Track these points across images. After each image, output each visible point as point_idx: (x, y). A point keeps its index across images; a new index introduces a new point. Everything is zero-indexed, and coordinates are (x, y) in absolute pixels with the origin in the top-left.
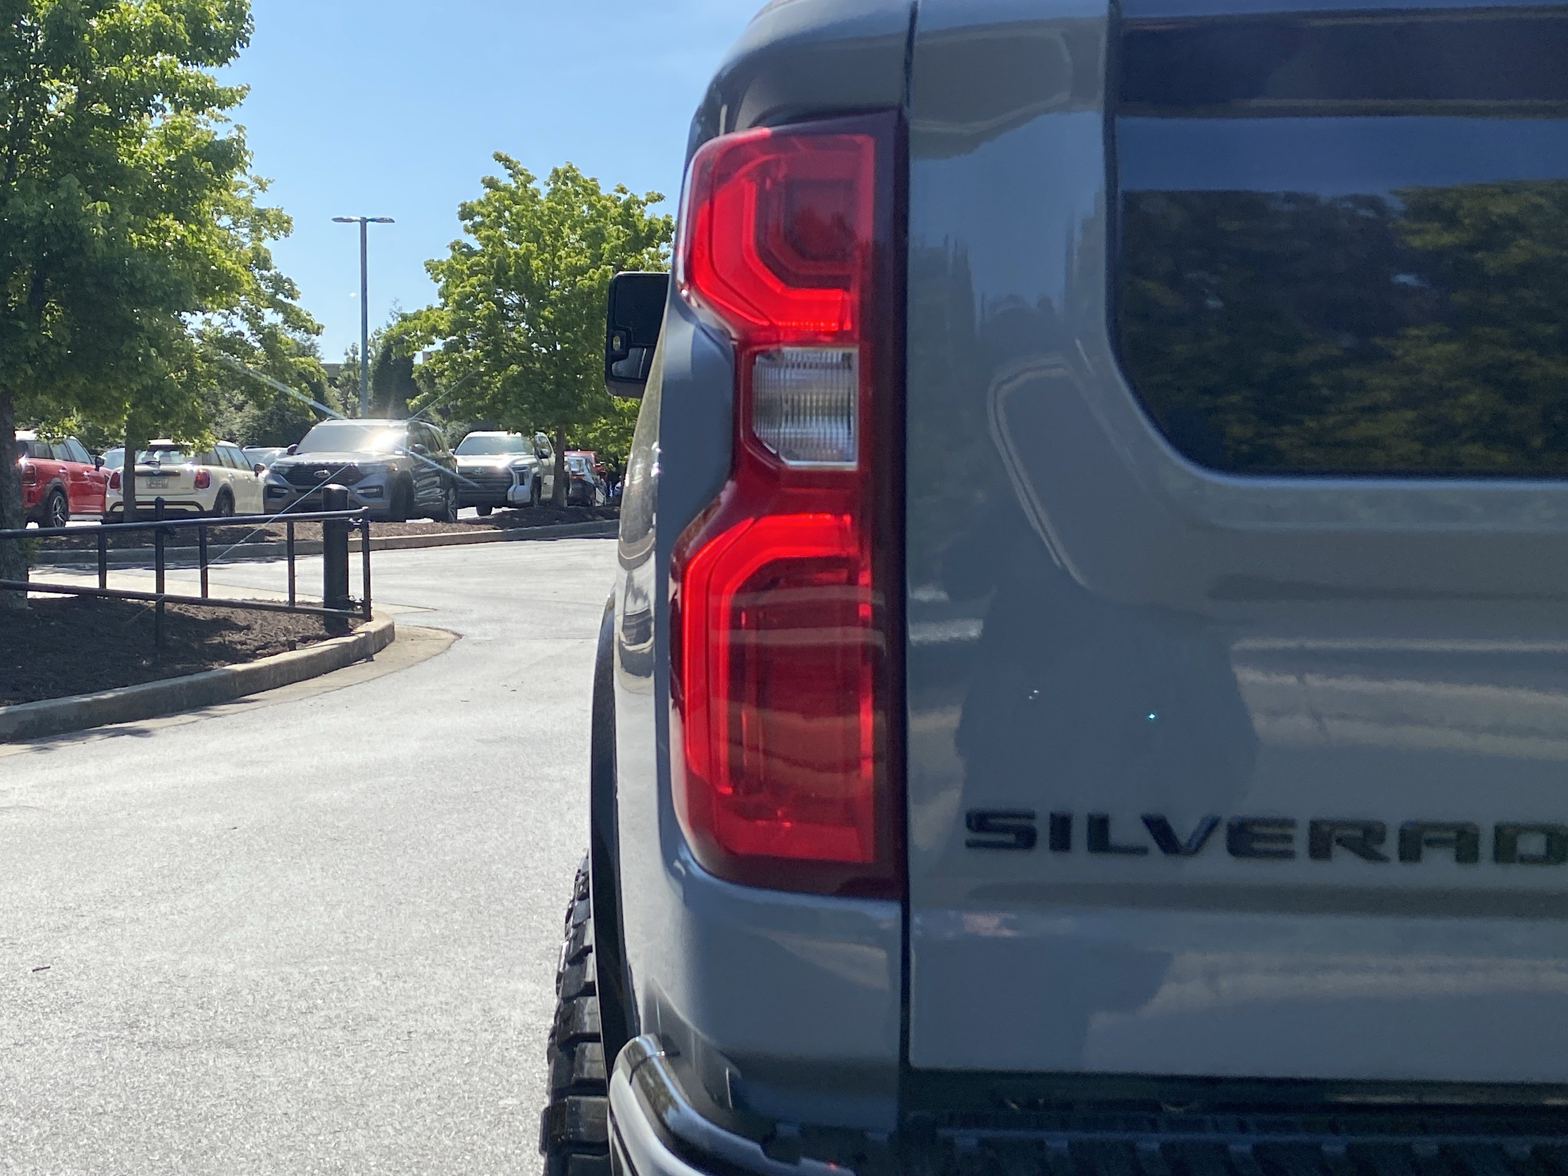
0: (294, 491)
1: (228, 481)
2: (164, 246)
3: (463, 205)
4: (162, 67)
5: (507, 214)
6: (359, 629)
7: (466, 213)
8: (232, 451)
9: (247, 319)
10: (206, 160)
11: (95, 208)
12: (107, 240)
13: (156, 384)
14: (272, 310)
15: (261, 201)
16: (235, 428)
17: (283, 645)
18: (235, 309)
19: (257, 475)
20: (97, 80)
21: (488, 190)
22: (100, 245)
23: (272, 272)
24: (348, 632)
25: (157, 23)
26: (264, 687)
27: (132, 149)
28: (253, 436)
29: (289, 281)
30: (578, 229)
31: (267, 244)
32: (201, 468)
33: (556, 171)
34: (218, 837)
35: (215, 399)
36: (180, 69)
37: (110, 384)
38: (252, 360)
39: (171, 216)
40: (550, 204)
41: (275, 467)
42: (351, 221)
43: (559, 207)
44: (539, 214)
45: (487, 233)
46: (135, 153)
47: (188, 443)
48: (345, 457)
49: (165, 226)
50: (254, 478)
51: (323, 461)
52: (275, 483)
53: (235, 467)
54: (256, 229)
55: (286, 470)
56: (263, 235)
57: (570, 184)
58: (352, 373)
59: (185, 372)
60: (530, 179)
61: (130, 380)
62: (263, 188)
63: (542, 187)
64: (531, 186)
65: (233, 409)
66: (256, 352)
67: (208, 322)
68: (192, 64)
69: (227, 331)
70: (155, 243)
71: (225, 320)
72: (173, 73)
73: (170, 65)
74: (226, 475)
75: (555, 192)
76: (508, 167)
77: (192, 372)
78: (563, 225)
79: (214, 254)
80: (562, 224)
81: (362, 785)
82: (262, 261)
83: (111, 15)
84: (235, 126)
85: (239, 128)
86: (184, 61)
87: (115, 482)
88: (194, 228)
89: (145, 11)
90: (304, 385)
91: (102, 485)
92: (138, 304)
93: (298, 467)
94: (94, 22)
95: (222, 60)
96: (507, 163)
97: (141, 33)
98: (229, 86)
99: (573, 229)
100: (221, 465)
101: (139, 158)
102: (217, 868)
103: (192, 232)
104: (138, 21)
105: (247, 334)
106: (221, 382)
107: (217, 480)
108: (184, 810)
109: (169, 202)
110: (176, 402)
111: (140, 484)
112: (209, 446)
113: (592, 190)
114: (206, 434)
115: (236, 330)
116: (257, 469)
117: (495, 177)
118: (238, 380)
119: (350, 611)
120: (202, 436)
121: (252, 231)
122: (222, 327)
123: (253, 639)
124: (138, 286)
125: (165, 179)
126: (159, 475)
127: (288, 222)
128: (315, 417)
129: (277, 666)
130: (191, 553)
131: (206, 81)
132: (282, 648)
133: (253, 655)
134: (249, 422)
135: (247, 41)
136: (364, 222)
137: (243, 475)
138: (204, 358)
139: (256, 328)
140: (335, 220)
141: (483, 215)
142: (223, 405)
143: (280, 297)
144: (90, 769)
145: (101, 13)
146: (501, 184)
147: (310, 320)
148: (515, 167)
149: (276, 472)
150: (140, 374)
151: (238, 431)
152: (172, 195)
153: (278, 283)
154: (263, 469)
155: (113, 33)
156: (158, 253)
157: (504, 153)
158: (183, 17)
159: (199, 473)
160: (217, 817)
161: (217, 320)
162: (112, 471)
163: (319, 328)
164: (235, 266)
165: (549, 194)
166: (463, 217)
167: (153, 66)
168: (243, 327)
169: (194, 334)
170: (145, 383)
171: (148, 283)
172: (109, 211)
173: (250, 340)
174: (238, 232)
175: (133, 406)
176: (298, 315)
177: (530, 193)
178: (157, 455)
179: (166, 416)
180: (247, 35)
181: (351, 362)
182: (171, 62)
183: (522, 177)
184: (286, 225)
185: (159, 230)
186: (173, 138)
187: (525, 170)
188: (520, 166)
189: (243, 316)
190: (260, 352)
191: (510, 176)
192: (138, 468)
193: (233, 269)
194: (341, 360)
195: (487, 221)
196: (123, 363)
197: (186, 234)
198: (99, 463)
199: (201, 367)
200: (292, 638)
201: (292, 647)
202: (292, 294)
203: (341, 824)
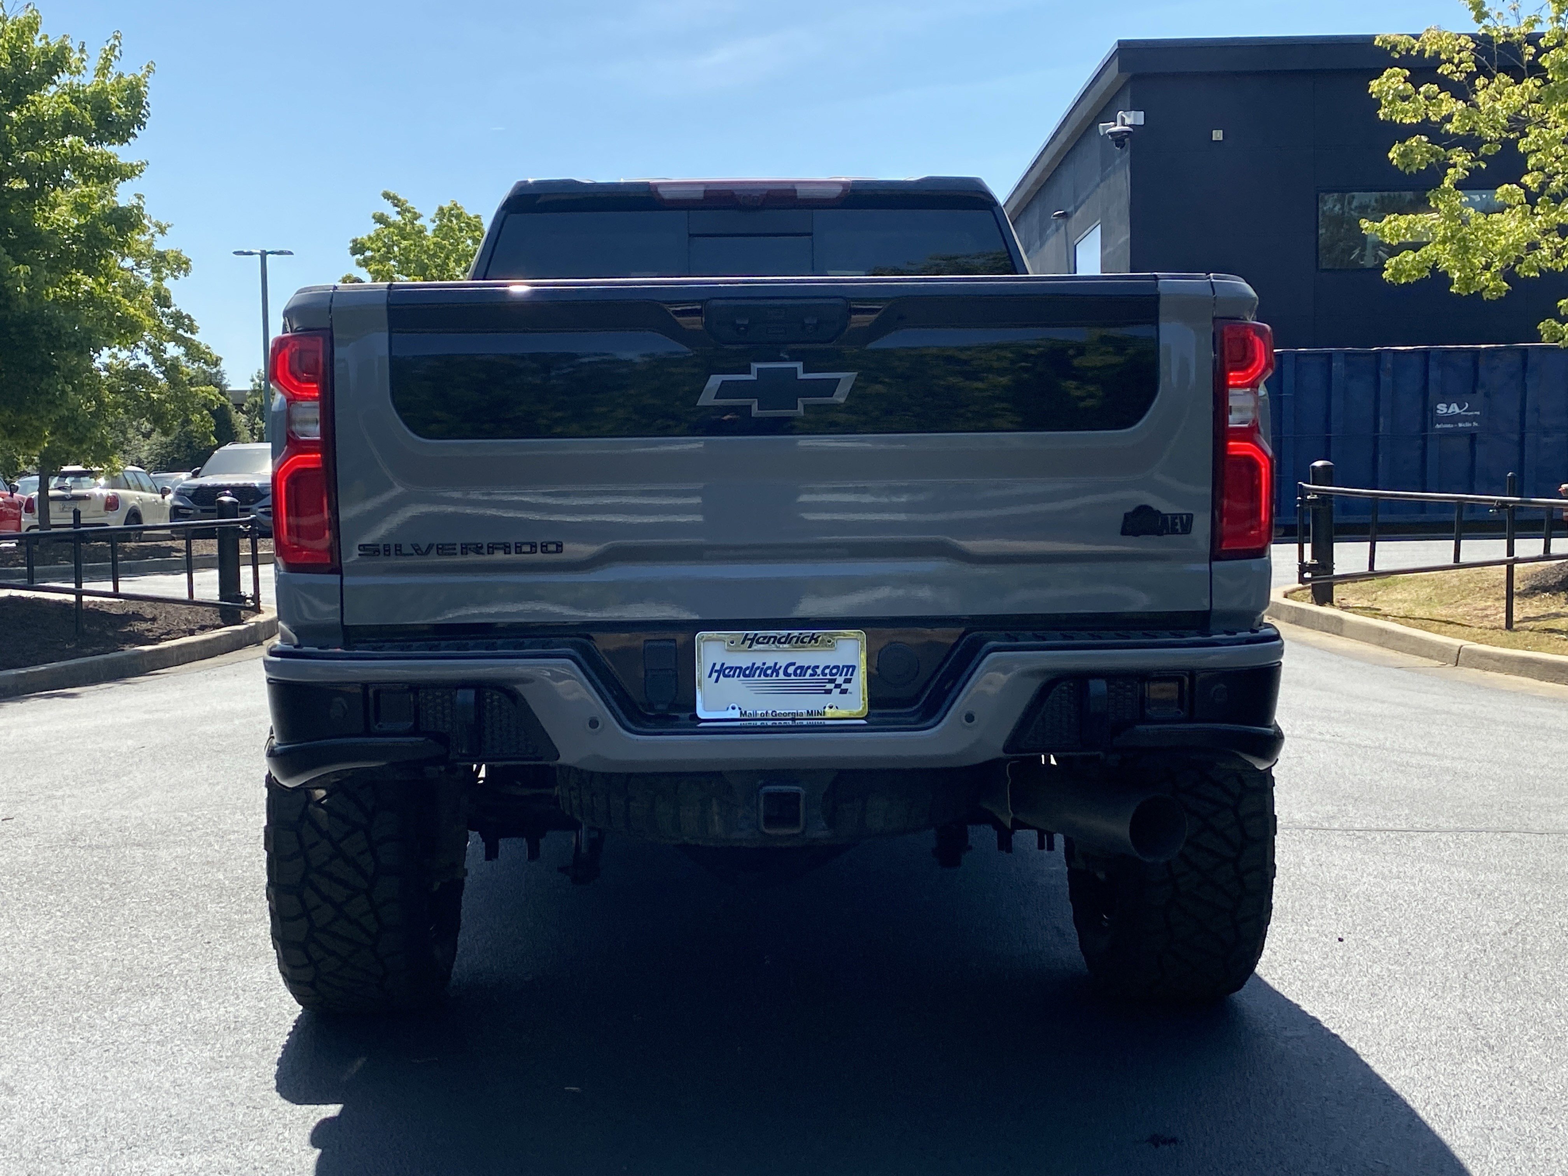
0: (199, 511)
1: (136, 503)
2: (76, 296)
3: (355, 241)
4: (71, 147)
5: (396, 249)
6: (251, 620)
7: (357, 248)
8: (139, 475)
9: (150, 353)
10: (110, 224)
11: (18, 270)
12: (28, 296)
13: (71, 415)
14: (173, 343)
15: (161, 245)
16: (143, 456)
17: (184, 632)
18: (139, 343)
19: (163, 497)
20: (16, 160)
21: (378, 226)
22: (24, 301)
23: (173, 309)
24: (240, 622)
25: (67, 113)
26: (169, 664)
27: (47, 215)
28: (161, 463)
29: (188, 317)
30: (463, 262)
31: (168, 283)
32: (110, 492)
33: (441, 209)
34: (131, 752)
35: (123, 428)
36: (87, 149)
37: (31, 415)
38: (157, 390)
39: (81, 271)
40: (435, 239)
41: (180, 489)
42: (251, 254)
43: (444, 242)
44: (426, 248)
45: (376, 268)
46: (49, 218)
47: (97, 469)
48: (247, 478)
49: (77, 279)
50: (161, 500)
51: (225, 482)
52: (181, 504)
53: (143, 490)
54: (156, 270)
55: (191, 492)
56: (164, 275)
57: (455, 222)
58: (258, 399)
59: (94, 403)
60: (416, 217)
61: (49, 411)
62: (162, 232)
63: (428, 224)
64: (418, 223)
65: (140, 437)
66: (160, 383)
67: (114, 356)
68: (97, 144)
69: (132, 363)
70: (68, 294)
71: (130, 354)
72: (81, 151)
73: (79, 145)
74: (133, 497)
75: (440, 228)
76: (396, 205)
77: (100, 403)
78: (449, 259)
79: (119, 302)
80: (447, 257)
81: (244, 721)
82: (163, 300)
83: (28, 109)
84: (135, 195)
85: (139, 197)
86: (90, 142)
87: (29, 506)
88: (102, 280)
89: (57, 103)
90: (205, 412)
91: (17, 511)
92: (54, 348)
93: (201, 488)
94: (14, 114)
95: (123, 140)
96: (396, 201)
97: (53, 121)
98: (129, 162)
99: (458, 262)
100: (129, 488)
101: (53, 222)
102: (130, 768)
103: (100, 284)
104: (50, 112)
105: (151, 366)
106: (127, 412)
107: (125, 503)
108: (104, 739)
109: (79, 260)
110: (89, 430)
111: (54, 507)
112: (118, 470)
113: (475, 226)
114: (114, 460)
115: (141, 362)
116: (164, 492)
117: (385, 214)
118: (144, 408)
119: (242, 605)
120: (111, 461)
121: (153, 271)
122: (128, 360)
123: (158, 628)
124: (54, 334)
125: (76, 240)
126: (70, 499)
127: (186, 263)
128: (216, 442)
129: (179, 647)
130: (102, 569)
131: (110, 157)
132: (183, 634)
133: (158, 640)
134: (157, 449)
135: (144, 124)
136: (264, 255)
137: (151, 498)
138: (111, 389)
139: (159, 361)
140: (235, 253)
141: (373, 250)
142: (131, 433)
143: (180, 331)
144: (29, 718)
145: (19, 107)
146: (391, 220)
147: (208, 353)
148: (403, 204)
149: (180, 494)
150: (57, 406)
151: (147, 458)
152: (82, 254)
153: (178, 318)
154: (169, 492)
155: (30, 122)
156: (71, 304)
157: (392, 192)
158: (89, 107)
159: (108, 497)
160: (130, 742)
161: (124, 355)
162: (26, 497)
163: (217, 360)
164: (137, 313)
165: (434, 231)
166: (354, 251)
167: (64, 146)
168: (148, 360)
169: (102, 367)
170: (61, 414)
171: (63, 332)
172: (30, 273)
173: (154, 371)
174: (141, 273)
175: (51, 434)
176: (197, 347)
177: (416, 229)
178: (68, 481)
179: (80, 441)
180: (144, 119)
181: (258, 388)
182: (79, 142)
183: (409, 215)
184: (184, 266)
185: (71, 283)
186: (82, 205)
187: (413, 208)
188: (408, 205)
189: (146, 350)
190: (163, 382)
191: (398, 213)
192: (51, 493)
193: (135, 315)
194: (248, 386)
195: (377, 255)
196: (43, 397)
197: (94, 286)
198: (13, 490)
199: (109, 398)
200: (192, 627)
201: (192, 633)
202: (192, 329)
203: (224, 743)
